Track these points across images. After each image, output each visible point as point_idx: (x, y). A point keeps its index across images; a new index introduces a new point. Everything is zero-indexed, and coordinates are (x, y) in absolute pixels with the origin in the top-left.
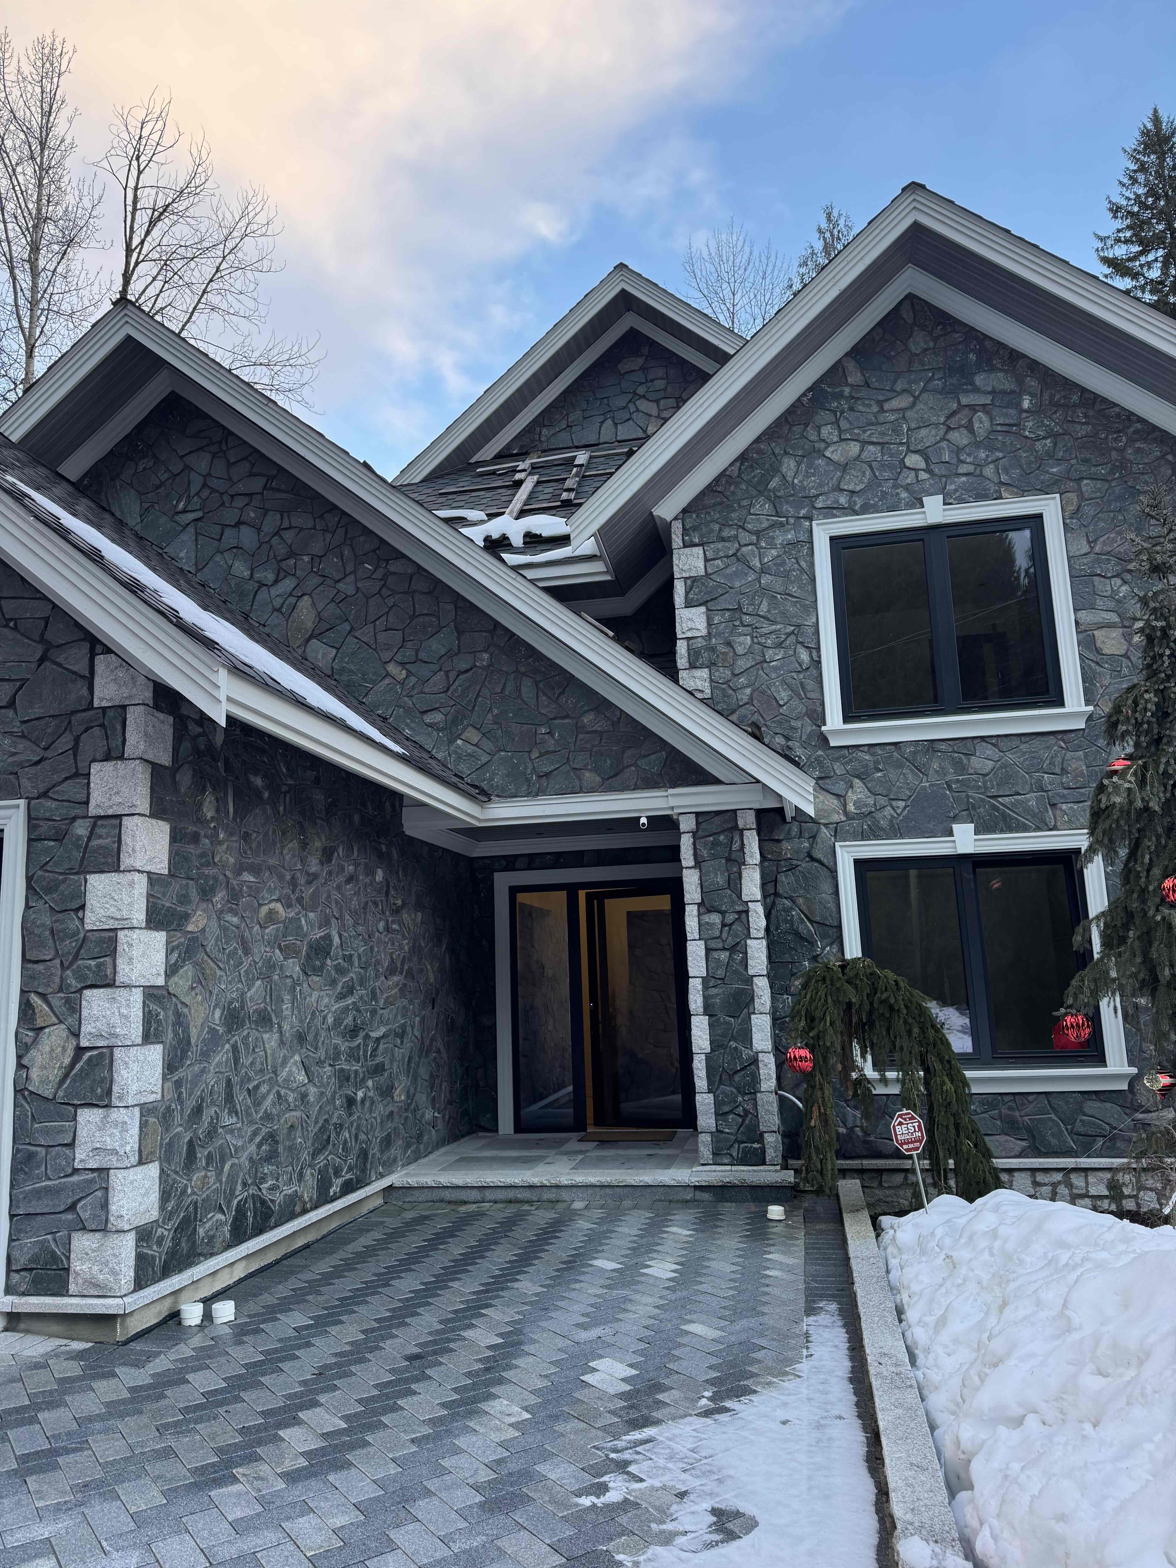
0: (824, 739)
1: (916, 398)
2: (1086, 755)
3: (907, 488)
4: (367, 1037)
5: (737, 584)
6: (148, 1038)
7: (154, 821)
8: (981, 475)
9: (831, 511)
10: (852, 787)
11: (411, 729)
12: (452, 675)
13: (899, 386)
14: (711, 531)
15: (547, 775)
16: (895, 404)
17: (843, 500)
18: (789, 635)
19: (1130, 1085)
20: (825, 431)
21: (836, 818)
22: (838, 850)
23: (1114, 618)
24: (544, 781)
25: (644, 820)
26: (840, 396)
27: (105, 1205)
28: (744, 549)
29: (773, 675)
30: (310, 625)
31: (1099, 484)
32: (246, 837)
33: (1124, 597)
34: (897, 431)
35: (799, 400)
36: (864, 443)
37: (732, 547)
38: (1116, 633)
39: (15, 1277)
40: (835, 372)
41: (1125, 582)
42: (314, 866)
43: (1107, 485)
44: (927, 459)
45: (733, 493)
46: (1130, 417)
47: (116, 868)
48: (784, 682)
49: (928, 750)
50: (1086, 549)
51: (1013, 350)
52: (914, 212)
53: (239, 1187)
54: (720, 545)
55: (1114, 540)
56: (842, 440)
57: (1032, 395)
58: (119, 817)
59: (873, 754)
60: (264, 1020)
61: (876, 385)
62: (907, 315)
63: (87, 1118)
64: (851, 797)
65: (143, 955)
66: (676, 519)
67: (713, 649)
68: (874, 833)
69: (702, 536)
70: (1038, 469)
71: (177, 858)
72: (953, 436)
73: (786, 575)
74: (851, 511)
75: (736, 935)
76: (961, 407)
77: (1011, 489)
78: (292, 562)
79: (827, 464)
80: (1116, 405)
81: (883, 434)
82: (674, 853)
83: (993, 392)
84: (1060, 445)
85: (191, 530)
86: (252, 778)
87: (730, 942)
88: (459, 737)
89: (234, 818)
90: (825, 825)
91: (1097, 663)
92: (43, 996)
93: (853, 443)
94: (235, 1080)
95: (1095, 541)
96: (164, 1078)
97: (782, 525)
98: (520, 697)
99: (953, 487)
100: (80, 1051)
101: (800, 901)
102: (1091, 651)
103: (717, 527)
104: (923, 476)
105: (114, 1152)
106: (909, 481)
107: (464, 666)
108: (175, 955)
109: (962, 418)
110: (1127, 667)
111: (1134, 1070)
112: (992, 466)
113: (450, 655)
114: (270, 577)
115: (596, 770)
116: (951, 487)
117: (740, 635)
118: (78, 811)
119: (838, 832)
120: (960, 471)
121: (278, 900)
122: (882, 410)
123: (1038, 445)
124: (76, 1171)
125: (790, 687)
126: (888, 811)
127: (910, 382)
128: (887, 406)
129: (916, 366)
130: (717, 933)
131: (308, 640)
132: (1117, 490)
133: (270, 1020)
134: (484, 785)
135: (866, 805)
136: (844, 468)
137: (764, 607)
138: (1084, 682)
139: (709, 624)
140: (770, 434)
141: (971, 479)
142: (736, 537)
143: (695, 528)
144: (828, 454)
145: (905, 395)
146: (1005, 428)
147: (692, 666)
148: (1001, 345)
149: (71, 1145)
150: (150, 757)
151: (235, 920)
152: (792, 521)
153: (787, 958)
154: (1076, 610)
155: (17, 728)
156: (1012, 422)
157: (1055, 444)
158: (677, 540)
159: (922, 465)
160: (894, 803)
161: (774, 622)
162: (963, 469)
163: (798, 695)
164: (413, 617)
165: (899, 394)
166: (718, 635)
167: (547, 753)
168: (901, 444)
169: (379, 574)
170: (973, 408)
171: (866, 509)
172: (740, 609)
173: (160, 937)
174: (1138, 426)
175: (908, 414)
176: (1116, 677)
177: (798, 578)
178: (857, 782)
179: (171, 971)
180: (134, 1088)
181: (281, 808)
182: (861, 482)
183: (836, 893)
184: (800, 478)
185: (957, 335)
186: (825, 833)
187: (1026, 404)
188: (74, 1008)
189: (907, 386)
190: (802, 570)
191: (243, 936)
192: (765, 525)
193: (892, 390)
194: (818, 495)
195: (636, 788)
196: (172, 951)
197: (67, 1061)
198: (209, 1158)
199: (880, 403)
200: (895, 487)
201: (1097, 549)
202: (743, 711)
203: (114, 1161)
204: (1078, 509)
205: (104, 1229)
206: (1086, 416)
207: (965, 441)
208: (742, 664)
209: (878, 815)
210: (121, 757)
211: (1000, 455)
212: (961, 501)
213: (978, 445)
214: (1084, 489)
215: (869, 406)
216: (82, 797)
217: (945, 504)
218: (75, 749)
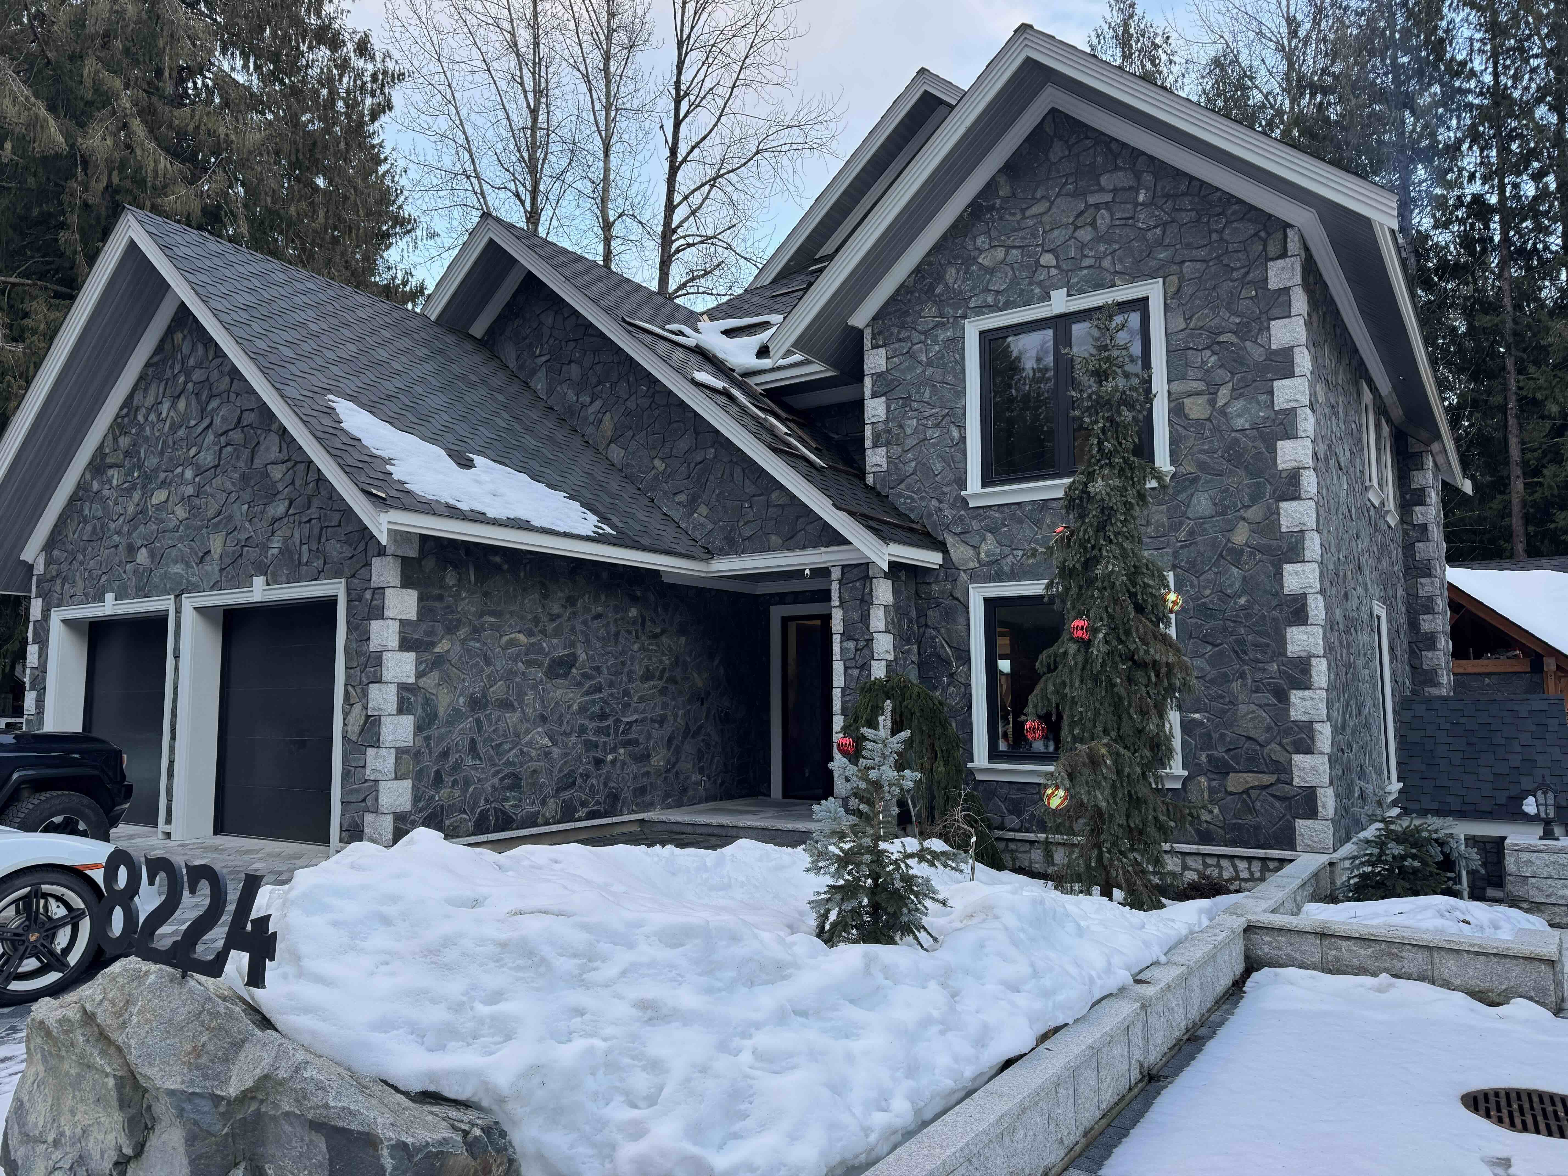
0: (965, 501)
1: (1052, 203)
2: (1168, 509)
3: (1040, 284)
4: (618, 721)
5: (909, 377)
6: (400, 711)
7: (404, 590)
8: (1100, 267)
9: (981, 310)
10: (984, 539)
11: (667, 506)
12: (692, 465)
13: (1039, 194)
14: (892, 334)
15: (748, 538)
16: (1035, 210)
17: (990, 300)
18: (944, 417)
19: (1184, 784)
20: (979, 241)
21: (971, 565)
22: (971, 591)
23: (1201, 386)
24: (747, 542)
25: (808, 572)
26: (992, 208)
27: (377, 800)
28: (915, 347)
29: (932, 450)
30: (610, 433)
31: (1198, 265)
32: (486, 594)
33: (1212, 367)
34: (1034, 235)
35: (961, 215)
36: (1009, 248)
37: (905, 347)
38: (1202, 400)
39: (344, 834)
40: (990, 187)
41: (1214, 353)
42: (556, 609)
43: (1205, 265)
44: (1057, 258)
45: (909, 300)
46: (1233, 199)
47: (382, 618)
48: (939, 456)
49: (1042, 508)
50: (1183, 325)
51: (1134, 149)
52: (1026, 49)
53: (482, 802)
54: (897, 345)
55: (1207, 316)
56: (992, 247)
57: (1147, 189)
58: (383, 588)
59: (1002, 512)
60: (506, 705)
61: (1021, 195)
62: (1049, 129)
63: (371, 752)
64: (984, 547)
65: (396, 666)
66: (867, 326)
67: (889, 431)
68: (998, 577)
69: (885, 339)
70: (1148, 256)
71: (424, 611)
72: (1080, 234)
73: (944, 366)
74: (995, 308)
75: (864, 658)
76: (1088, 206)
77: (1123, 277)
78: (600, 388)
79: (980, 269)
80: (1218, 189)
81: (1023, 238)
82: (825, 595)
83: (1115, 190)
84: (1168, 232)
85: (544, 369)
86: (491, 558)
87: (861, 662)
88: (695, 512)
89: (476, 584)
90: (965, 571)
91: (1184, 428)
92: (353, 687)
93: (999, 249)
94: (478, 739)
95: (1191, 318)
96: (415, 735)
97: (943, 324)
98: (732, 481)
99: (1076, 280)
100: (368, 717)
101: (943, 630)
102: (1180, 417)
103: (896, 330)
104: (1054, 272)
105: (380, 771)
106: (1042, 277)
107: (699, 459)
108: (424, 666)
109: (1088, 217)
110: (1210, 430)
111: (1186, 773)
112: (1109, 257)
113: (690, 451)
114: (588, 399)
115: (778, 534)
116: (1074, 280)
117: (910, 418)
118: (367, 586)
119: (974, 577)
120: (1084, 265)
121: (519, 632)
122: (1024, 218)
123: (1149, 235)
124: (366, 781)
125: (943, 459)
126: (1010, 559)
127: (1047, 189)
128: (1028, 213)
129: (1054, 174)
130: (852, 656)
131: (609, 445)
132: (1213, 268)
133: (513, 706)
134: (710, 546)
135: (994, 554)
136: (991, 271)
137: (927, 395)
138: (1171, 444)
139: (888, 411)
140: (938, 248)
141: (1091, 271)
142: (909, 337)
143: (880, 333)
144: (980, 260)
145: (1044, 200)
146: (1122, 222)
147: (875, 446)
148: (1124, 145)
149: (364, 767)
150: (399, 553)
151: (477, 645)
152: (951, 320)
153: (931, 675)
154: (1169, 381)
155: (343, 538)
156: (1128, 215)
157: (1164, 232)
158: (868, 343)
159: (1054, 263)
160: (1015, 552)
161: (934, 407)
162: (1086, 262)
163: (950, 466)
164: (670, 423)
165: (1039, 200)
166: (894, 418)
167: (748, 522)
168: (1038, 245)
169: (650, 394)
170: (1097, 206)
171: (1007, 306)
172: (909, 397)
173: (411, 656)
174: (1236, 207)
175: (1045, 218)
176: (1200, 439)
177: (953, 368)
178: (989, 535)
179: (420, 675)
180: (390, 738)
181: (522, 574)
182: (1005, 282)
183: (968, 625)
184: (959, 283)
185: (1088, 141)
186: (964, 576)
187: (1141, 198)
188: (365, 694)
189: (1044, 193)
190: (956, 362)
191: (485, 655)
192: (930, 326)
193: (1033, 198)
194: (971, 298)
195: (804, 547)
196: (421, 663)
197: (362, 722)
198: (455, 783)
199: (1023, 211)
200: (1030, 284)
201: (1192, 325)
202: (909, 480)
203: (380, 777)
204: (1178, 290)
205: (376, 812)
206: (1191, 203)
207: (1089, 238)
208: (910, 442)
209: (1003, 562)
210: (384, 555)
211: (1116, 246)
212: (1082, 291)
213: (1098, 239)
214: (1185, 270)
215: (1014, 214)
216: (368, 577)
217: (1068, 296)
218: (366, 549)
